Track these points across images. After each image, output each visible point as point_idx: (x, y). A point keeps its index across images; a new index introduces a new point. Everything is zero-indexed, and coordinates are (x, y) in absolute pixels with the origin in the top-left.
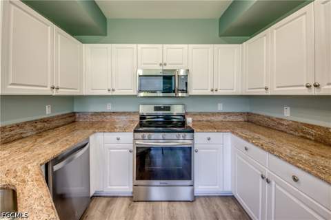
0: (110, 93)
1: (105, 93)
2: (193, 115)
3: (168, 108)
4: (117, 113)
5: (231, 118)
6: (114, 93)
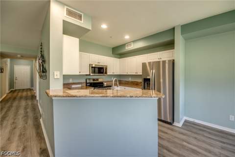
2: (105, 82)
3: (98, 80)
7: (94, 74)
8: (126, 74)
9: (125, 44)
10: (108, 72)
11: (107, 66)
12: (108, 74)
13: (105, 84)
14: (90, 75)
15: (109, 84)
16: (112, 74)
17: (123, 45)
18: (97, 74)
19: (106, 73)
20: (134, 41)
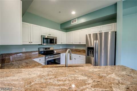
0: (30, 44)
1: (28, 43)
2: (55, 50)
3: (49, 49)
4: (28, 52)
5: (63, 50)
6: (32, 44)
7: (46, 44)
8: (71, 44)
9: (71, 21)
10: (57, 42)
11: (56, 37)
12: (57, 44)
13: (55, 51)
14: (41, 45)
15: (59, 51)
16: (60, 44)
17: (69, 22)
18: (49, 44)
19: (56, 43)
20: (79, 18)
